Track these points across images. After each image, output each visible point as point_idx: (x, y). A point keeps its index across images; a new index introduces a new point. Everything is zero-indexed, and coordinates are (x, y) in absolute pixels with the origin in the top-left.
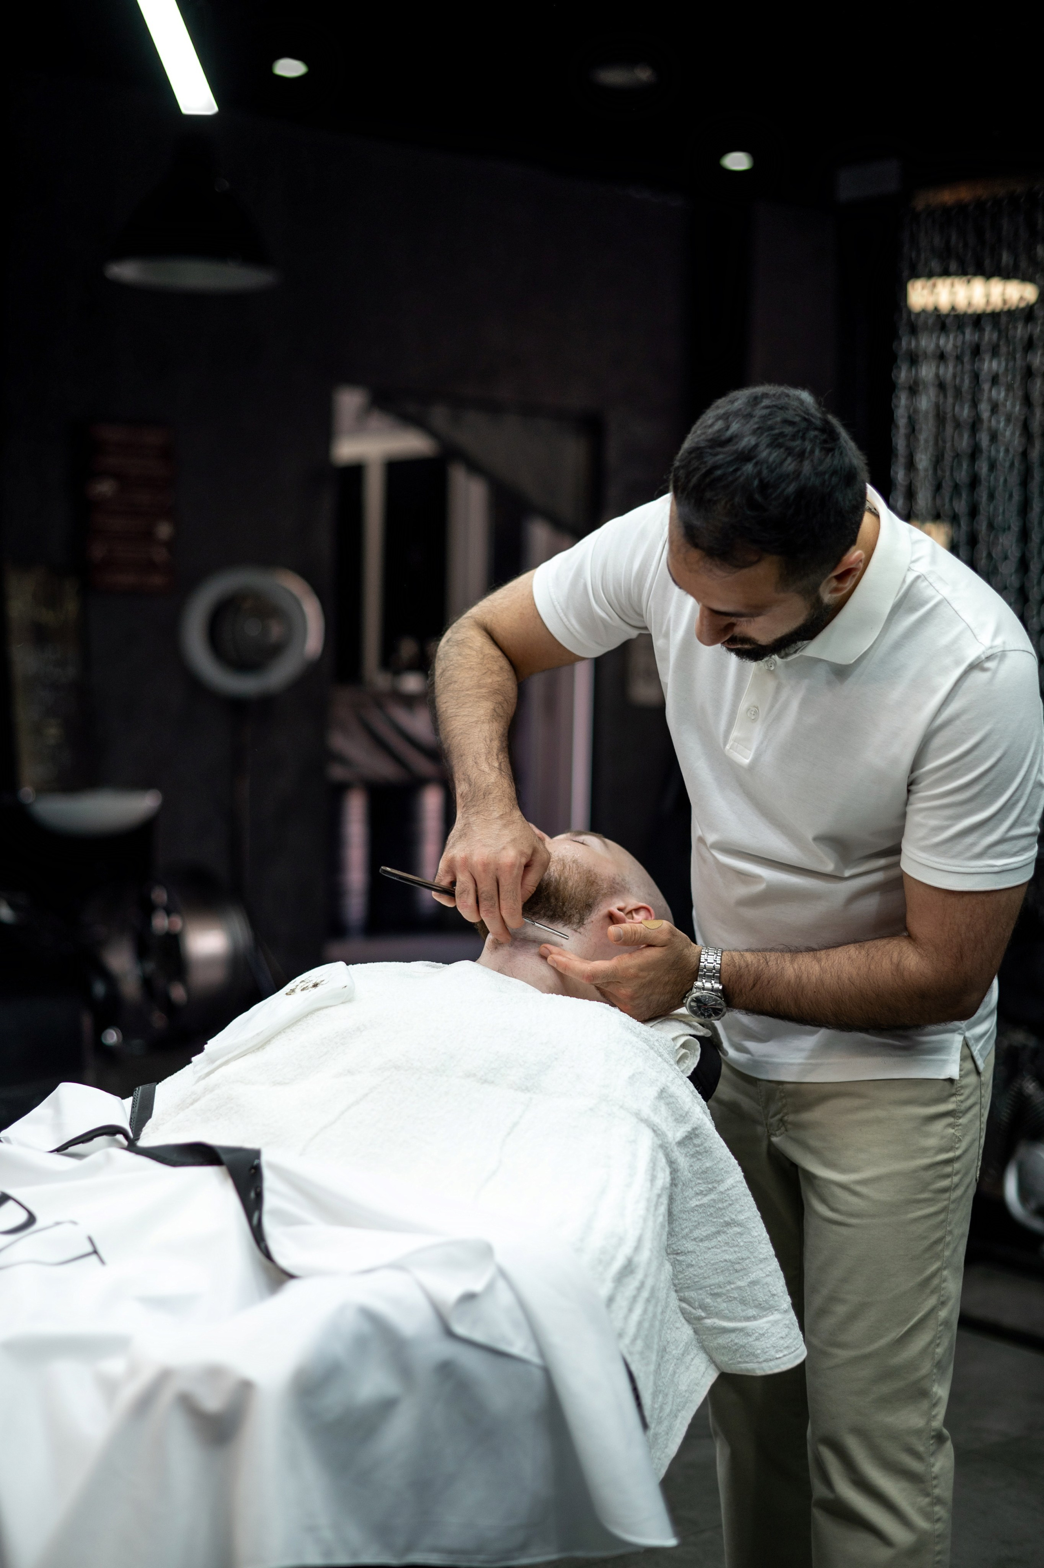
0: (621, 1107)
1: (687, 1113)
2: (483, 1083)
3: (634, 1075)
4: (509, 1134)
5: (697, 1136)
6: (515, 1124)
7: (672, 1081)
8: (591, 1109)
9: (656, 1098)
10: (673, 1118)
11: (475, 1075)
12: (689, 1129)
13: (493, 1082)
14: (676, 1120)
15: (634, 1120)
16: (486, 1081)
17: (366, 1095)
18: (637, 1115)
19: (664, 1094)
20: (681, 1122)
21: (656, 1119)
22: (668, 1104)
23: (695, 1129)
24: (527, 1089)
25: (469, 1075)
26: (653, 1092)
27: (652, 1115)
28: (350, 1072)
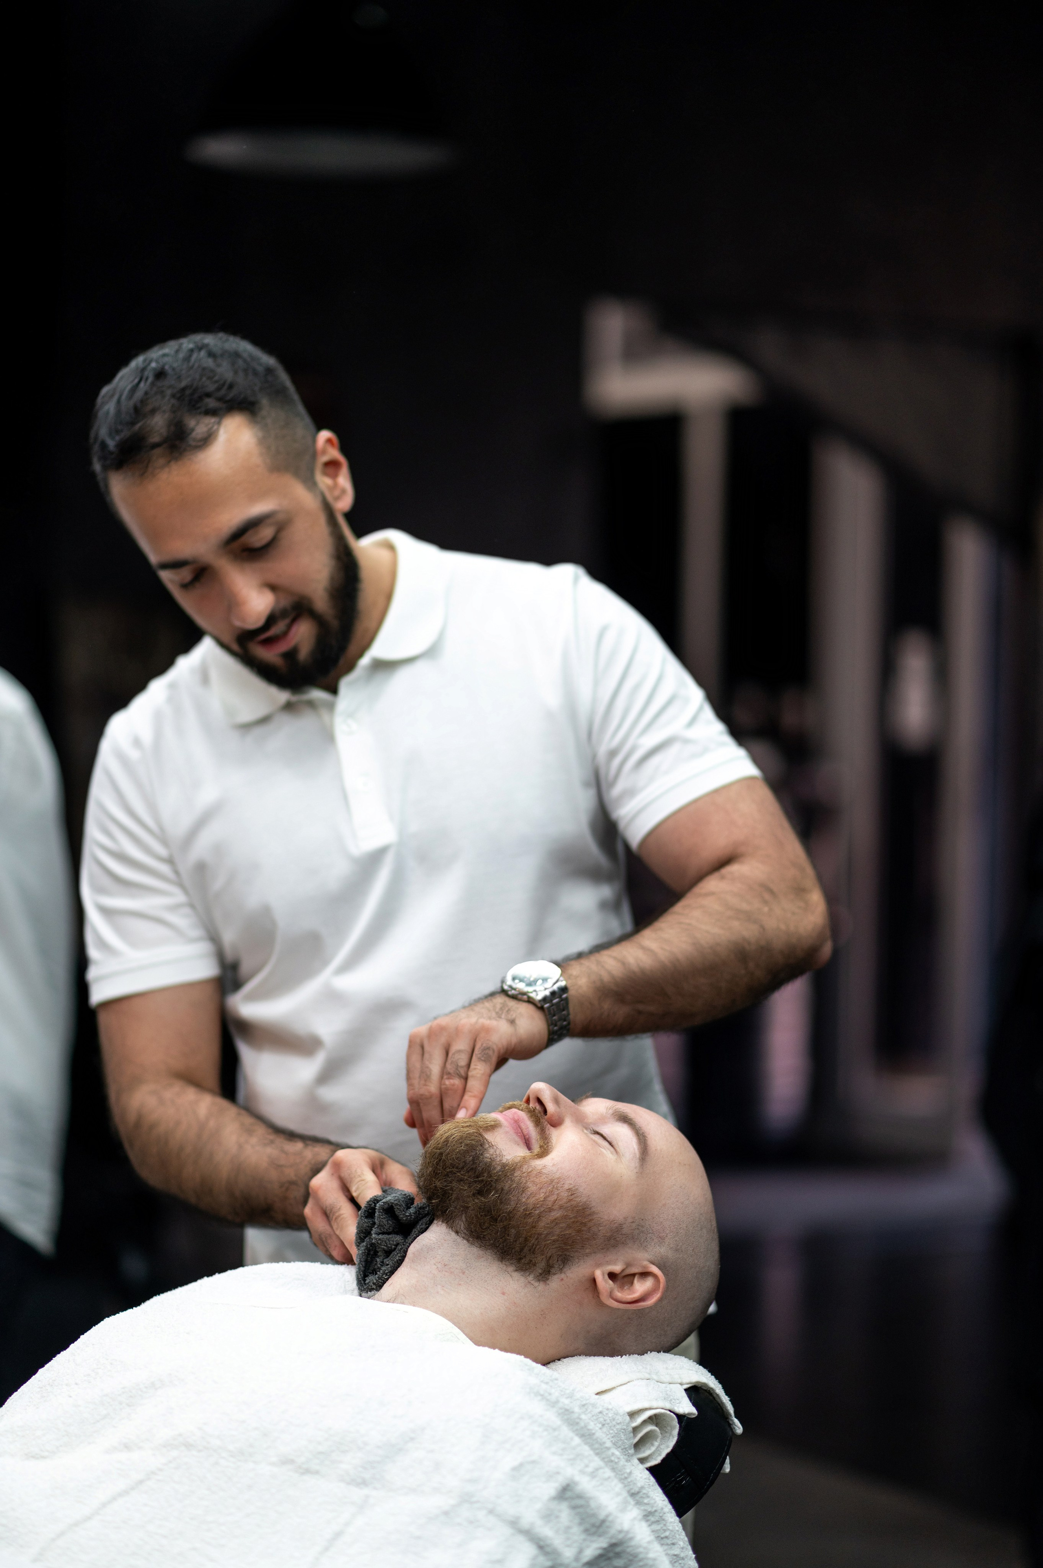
0: (491, 1512)
1: (603, 1521)
2: (303, 1474)
3: (521, 1465)
4: (327, 1549)
5: (618, 1555)
6: (338, 1535)
7: (593, 1472)
8: (446, 1513)
9: (554, 1498)
10: (582, 1528)
11: (292, 1462)
12: (605, 1545)
13: (317, 1472)
14: (586, 1531)
15: (507, 1531)
16: (307, 1471)
17: (141, 1482)
18: (514, 1524)
19: (568, 1494)
20: (594, 1534)
21: (547, 1532)
22: (574, 1508)
23: (613, 1545)
24: (364, 1483)
25: (286, 1461)
26: (550, 1489)
27: (539, 1523)
28: (127, 1447)
